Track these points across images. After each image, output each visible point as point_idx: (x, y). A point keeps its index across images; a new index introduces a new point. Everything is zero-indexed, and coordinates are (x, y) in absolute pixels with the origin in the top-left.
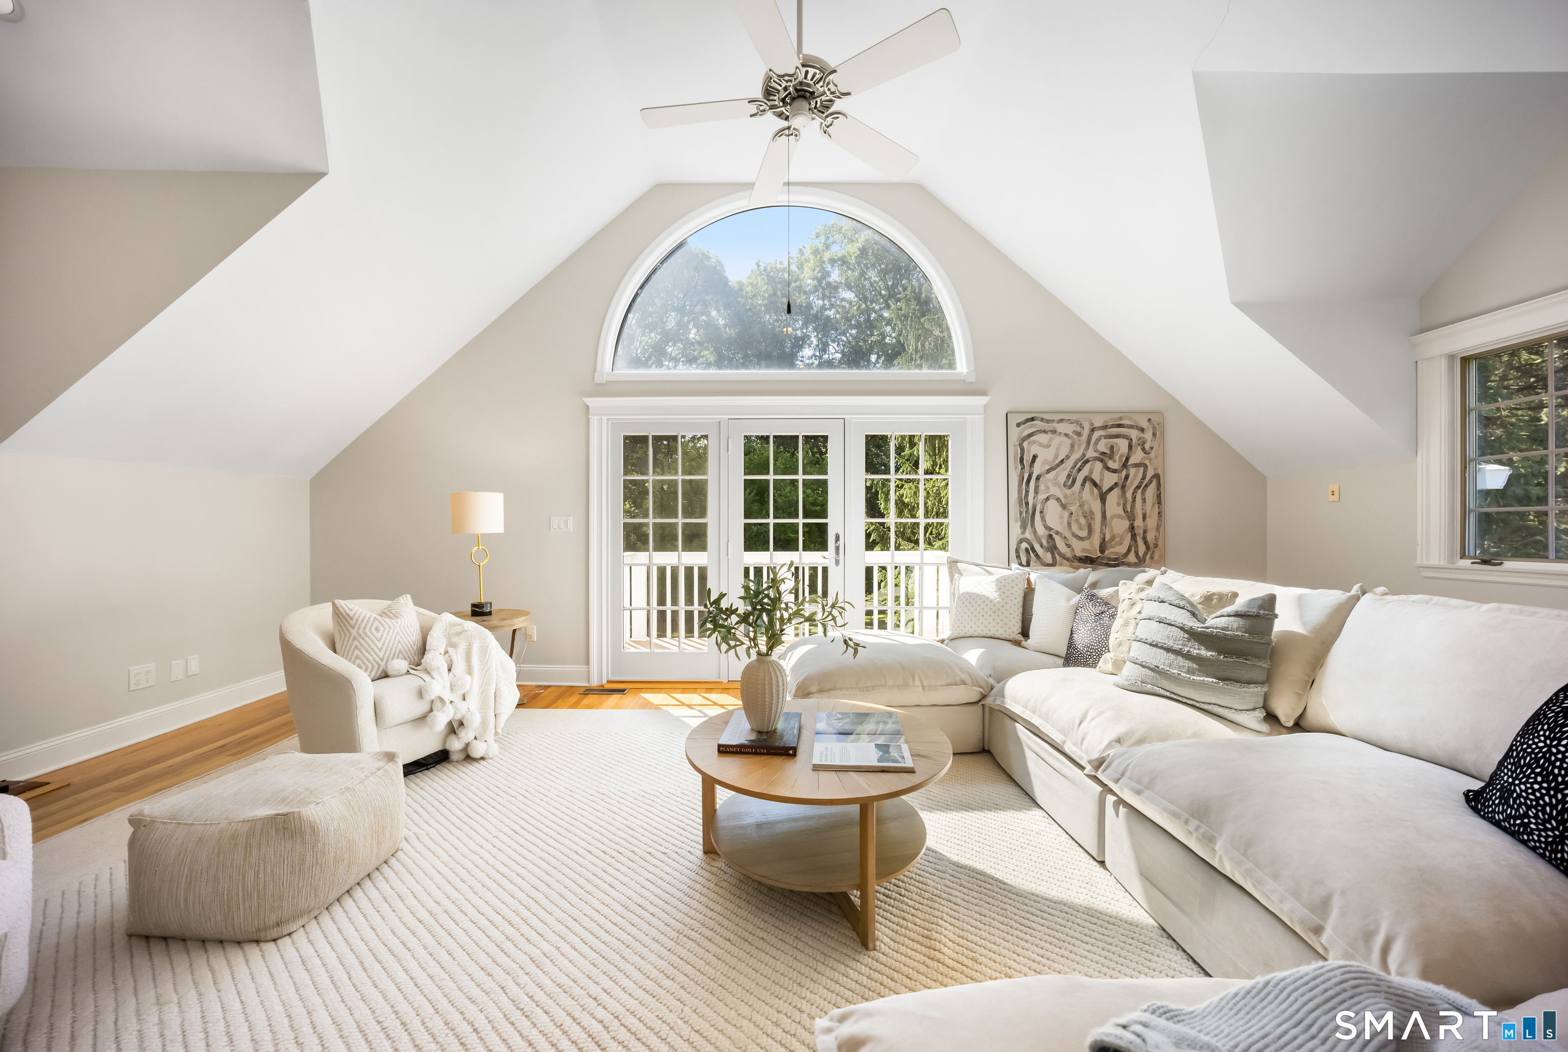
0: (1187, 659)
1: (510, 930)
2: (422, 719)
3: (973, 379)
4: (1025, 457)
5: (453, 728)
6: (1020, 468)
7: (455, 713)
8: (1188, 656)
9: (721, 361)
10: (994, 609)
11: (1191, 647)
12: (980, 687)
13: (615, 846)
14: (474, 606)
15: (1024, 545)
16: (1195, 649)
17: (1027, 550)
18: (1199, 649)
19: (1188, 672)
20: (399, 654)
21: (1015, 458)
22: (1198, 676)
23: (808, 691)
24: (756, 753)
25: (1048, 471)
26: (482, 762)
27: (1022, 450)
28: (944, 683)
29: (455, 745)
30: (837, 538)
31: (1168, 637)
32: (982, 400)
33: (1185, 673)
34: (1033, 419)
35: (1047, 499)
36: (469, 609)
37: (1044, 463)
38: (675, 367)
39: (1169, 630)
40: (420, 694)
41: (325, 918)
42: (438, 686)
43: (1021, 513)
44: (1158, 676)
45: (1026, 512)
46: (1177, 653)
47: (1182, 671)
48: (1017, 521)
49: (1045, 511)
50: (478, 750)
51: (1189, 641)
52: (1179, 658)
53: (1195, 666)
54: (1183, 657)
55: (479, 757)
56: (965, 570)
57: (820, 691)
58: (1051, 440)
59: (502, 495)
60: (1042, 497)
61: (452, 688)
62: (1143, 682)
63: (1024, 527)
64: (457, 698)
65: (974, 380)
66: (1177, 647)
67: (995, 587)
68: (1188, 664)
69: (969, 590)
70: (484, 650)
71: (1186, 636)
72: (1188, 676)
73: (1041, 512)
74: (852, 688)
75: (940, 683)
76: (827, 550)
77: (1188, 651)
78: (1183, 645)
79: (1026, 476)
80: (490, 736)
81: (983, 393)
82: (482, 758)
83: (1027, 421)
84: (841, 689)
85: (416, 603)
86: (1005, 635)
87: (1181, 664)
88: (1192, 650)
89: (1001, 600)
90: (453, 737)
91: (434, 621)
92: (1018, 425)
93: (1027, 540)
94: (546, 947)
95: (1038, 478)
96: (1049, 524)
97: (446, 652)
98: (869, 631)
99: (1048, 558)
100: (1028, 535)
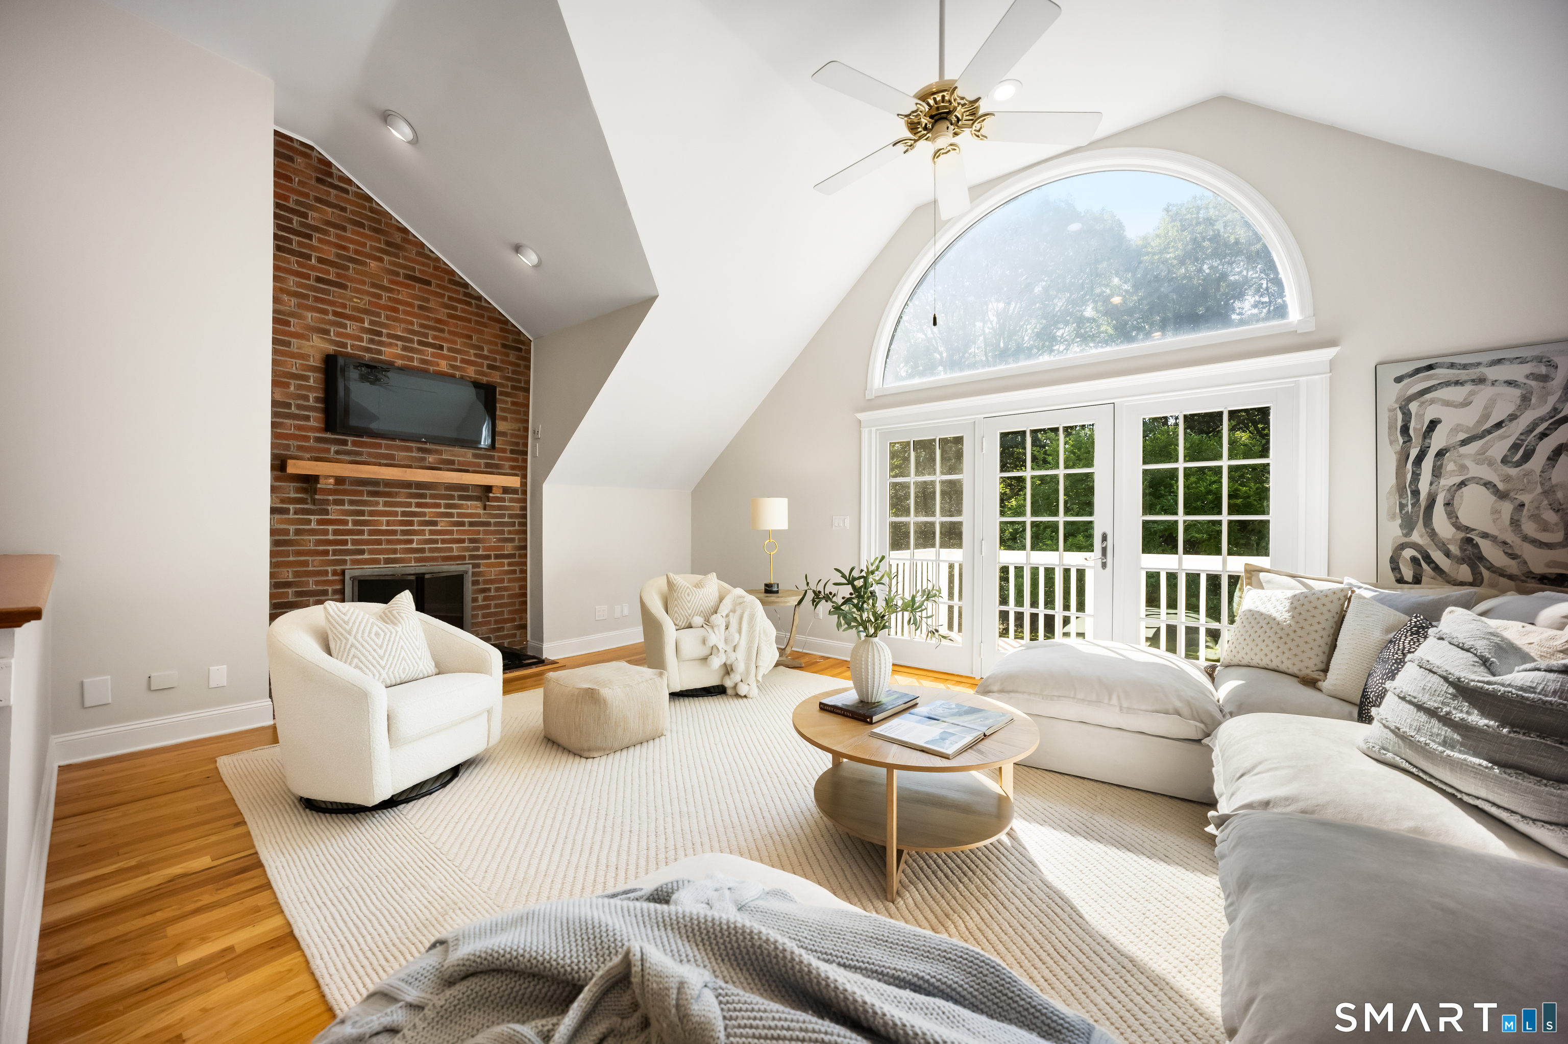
0: (1444, 725)
1: (682, 794)
2: (705, 659)
3: (1311, 327)
4: (1412, 425)
5: (728, 670)
6: (1401, 441)
7: (727, 659)
8: (1446, 720)
9: (1124, 333)
10: (1281, 634)
11: (1454, 708)
12: (1202, 722)
13: (778, 771)
14: (766, 585)
15: (1408, 553)
16: (1461, 711)
17: (1414, 560)
18: (1468, 713)
19: (1444, 743)
20: (700, 614)
21: (1391, 427)
22: (1460, 752)
23: (989, 689)
24: (843, 715)
25: (1464, 443)
26: (745, 700)
27: (1407, 415)
28: (1150, 708)
29: (728, 683)
30: (1104, 538)
31: (1424, 689)
32: (1330, 353)
33: (1439, 744)
34: (1430, 367)
35: (1463, 484)
36: (763, 587)
37: (1455, 430)
38: (1067, 349)
39: (1428, 679)
40: (704, 642)
41: (611, 756)
42: (716, 638)
43: (1402, 506)
44: (1400, 742)
45: (1413, 505)
46: (1432, 713)
47: (1434, 741)
48: (1393, 517)
49: (1456, 502)
50: (743, 689)
51: (1454, 697)
52: (1434, 721)
53: (1456, 737)
54: (1439, 721)
55: (743, 694)
56: (1268, 582)
57: (1001, 691)
58: (1472, 393)
59: (786, 500)
60: (1447, 482)
61: (726, 641)
62: (1384, 749)
63: (1408, 525)
64: (729, 649)
65: (1313, 328)
66: (1431, 704)
67: (1288, 605)
68: (1446, 732)
69: (1253, 607)
70: (752, 617)
71: (1451, 690)
72: (1441, 748)
73: (1447, 504)
74: (1035, 694)
75: (1144, 707)
76: (1093, 551)
77: (1448, 713)
78: (1443, 703)
79: (1414, 453)
80: (752, 680)
81: (1331, 343)
82: (745, 696)
83: (1418, 371)
84: (1023, 693)
85: (719, 578)
86: (1294, 670)
87: (1435, 730)
88: (1454, 712)
89: (1293, 623)
90: (727, 677)
91: (729, 592)
92: (1398, 380)
93: (1414, 546)
94: (692, 809)
95: (1440, 454)
96: (1464, 520)
97: (727, 616)
98: (1153, 650)
99: (1464, 572)
100: (1417, 536)
